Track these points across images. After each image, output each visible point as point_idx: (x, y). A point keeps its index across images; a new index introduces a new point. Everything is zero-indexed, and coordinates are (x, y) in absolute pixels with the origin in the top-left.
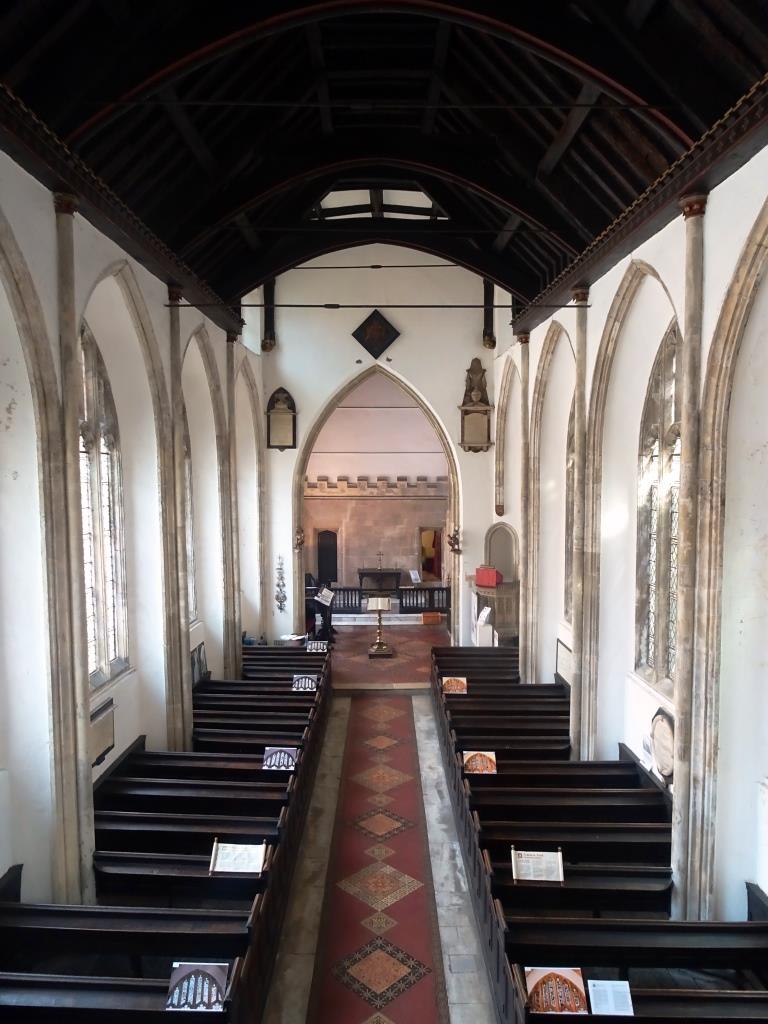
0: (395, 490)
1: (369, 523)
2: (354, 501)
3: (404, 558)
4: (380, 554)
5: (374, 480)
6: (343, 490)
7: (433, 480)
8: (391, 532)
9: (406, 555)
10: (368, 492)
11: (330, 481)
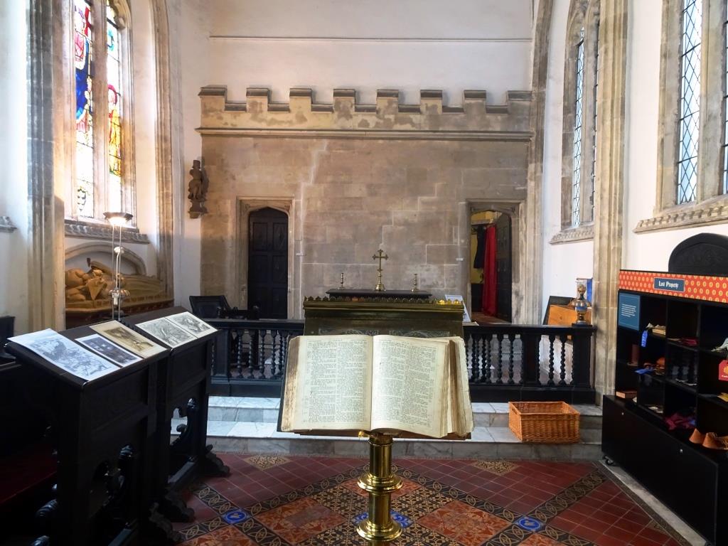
0: (415, 117)
1: (357, 190)
2: (326, 142)
3: (433, 267)
4: (379, 256)
5: (370, 99)
6: (301, 118)
7: (498, 98)
8: (404, 211)
9: (435, 262)
10: (356, 121)
11: (274, 98)
